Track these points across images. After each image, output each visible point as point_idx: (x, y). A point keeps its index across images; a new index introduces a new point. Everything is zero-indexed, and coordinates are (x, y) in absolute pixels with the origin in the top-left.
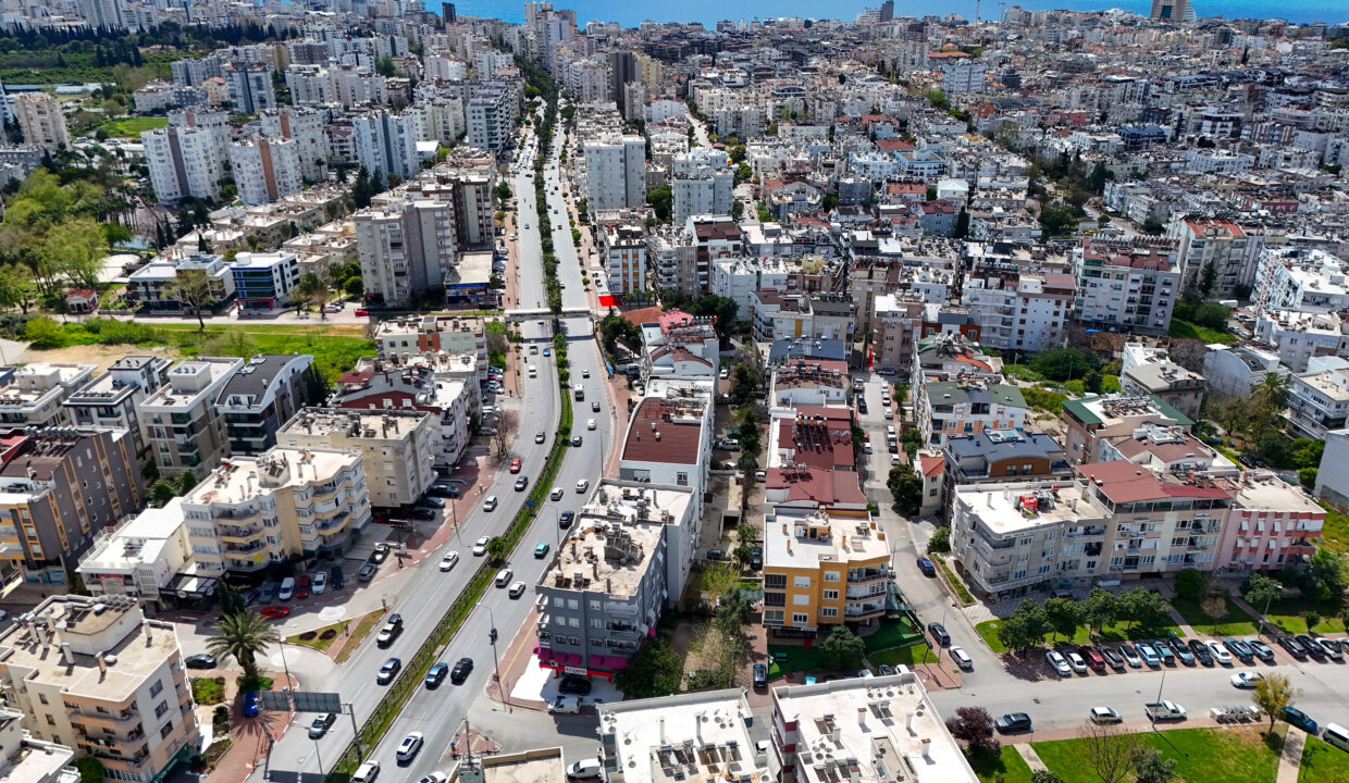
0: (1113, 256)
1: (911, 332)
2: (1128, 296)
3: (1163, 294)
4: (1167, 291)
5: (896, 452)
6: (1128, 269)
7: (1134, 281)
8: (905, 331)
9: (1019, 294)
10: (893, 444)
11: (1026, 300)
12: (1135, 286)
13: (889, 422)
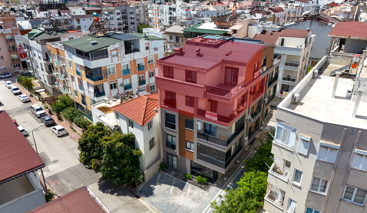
0: (104, 4)
1: (12, 40)
2: (117, 22)
3: (131, 18)
4: (133, 16)
5: (54, 124)
6: (114, 8)
7: (118, 14)
8: (7, 41)
9: (73, 17)
10: (47, 118)
11: (78, 20)
12: (119, 17)
13: (29, 105)
